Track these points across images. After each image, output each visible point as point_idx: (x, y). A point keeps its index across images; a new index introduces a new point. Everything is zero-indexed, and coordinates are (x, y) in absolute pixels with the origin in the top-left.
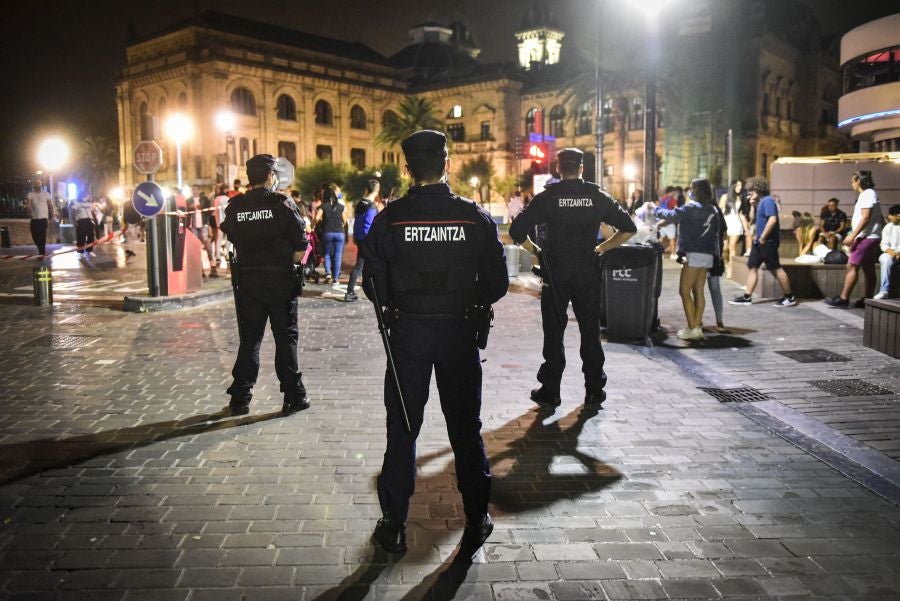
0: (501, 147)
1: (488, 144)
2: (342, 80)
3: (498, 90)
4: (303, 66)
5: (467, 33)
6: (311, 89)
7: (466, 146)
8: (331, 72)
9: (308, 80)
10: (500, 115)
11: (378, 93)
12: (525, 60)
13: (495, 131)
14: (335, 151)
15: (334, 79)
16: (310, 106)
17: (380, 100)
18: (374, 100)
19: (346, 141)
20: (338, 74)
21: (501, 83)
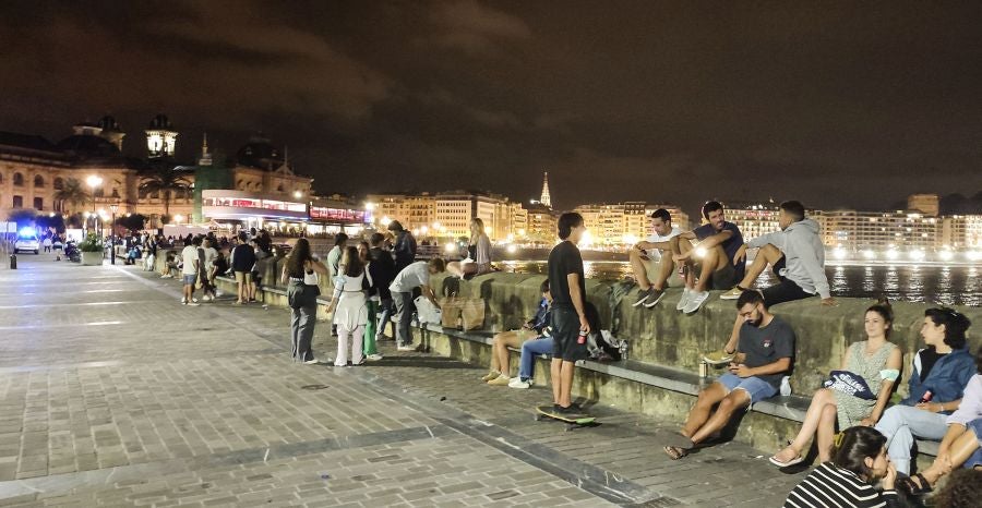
0: (124, 202)
1: (116, 200)
2: (30, 162)
3: (123, 173)
4: (7, 156)
5: (116, 124)
6: (11, 167)
7: (104, 200)
8: (24, 159)
9: (10, 163)
10: (123, 185)
11: (51, 168)
12: (151, 146)
13: (121, 193)
14: (24, 200)
15: (26, 162)
16: (11, 176)
17: (54, 171)
18: (49, 172)
19: (31, 193)
20: (28, 159)
21: (124, 170)
